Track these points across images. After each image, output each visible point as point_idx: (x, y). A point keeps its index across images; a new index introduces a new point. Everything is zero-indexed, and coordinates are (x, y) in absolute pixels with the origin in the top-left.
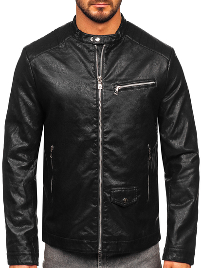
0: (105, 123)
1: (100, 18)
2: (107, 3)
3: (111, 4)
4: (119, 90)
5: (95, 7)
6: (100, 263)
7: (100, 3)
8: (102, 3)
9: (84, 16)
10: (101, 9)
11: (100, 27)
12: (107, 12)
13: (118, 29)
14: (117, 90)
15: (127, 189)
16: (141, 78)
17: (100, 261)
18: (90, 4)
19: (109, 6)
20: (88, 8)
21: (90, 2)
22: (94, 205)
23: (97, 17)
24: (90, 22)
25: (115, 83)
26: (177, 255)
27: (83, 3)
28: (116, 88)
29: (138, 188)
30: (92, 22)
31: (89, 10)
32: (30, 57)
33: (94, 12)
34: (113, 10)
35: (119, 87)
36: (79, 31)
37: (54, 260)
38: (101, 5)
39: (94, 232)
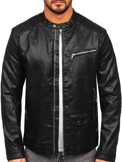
0: (65, 76)
1: (58, 11)
2: (62, 2)
3: (65, 2)
4: (74, 56)
5: (55, 4)
6: (58, 160)
7: (58, 2)
8: (59, 2)
9: (49, 10)
10: (59, 6)
11: (59, 16)
12: (63, 7)
13: (71, 18)
14: (72, 56)
15: (80, 115)
16: (87, 48)
17: (58, 159)
18: (52, 3)
19: (64, 4)
20: (51, 5)
21: (52, 1)
22: (50, 125)
23: (56, 10)
24: (53, 13)
25: (71, 52)
26: (105, 157)
27: (47, 2)
28: (71, 55)
29: (87, 115)
30: (54, 13)
31: (51, 6)
32: (16, 34)
33: (54, 7)
34: (66, 6)
35: (74, 54)
36: (46, 19)
37: (30, 157)
38: (59, 3)
39: (51, 142)
